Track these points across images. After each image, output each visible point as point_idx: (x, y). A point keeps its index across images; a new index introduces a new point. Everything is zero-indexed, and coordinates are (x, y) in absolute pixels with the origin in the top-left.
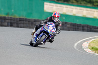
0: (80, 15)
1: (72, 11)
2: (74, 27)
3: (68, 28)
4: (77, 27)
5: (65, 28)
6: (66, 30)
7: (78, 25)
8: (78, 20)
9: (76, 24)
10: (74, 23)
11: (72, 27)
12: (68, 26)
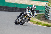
0: (24, 4)
1: (20, 1)
2: (21, 10)
3: (18, 10)
4: (22, 10)
5: (16, 11)
6: (17, 12)
7: (23, 9)
8: (23, 6)
9: (22, 8)
10: (21, 8)
11: (20, 10)
12: (18, 9)
